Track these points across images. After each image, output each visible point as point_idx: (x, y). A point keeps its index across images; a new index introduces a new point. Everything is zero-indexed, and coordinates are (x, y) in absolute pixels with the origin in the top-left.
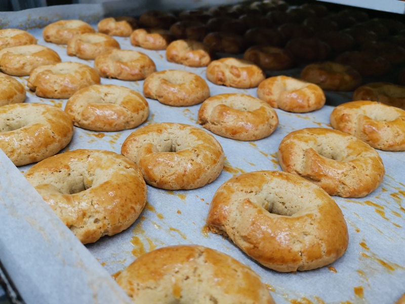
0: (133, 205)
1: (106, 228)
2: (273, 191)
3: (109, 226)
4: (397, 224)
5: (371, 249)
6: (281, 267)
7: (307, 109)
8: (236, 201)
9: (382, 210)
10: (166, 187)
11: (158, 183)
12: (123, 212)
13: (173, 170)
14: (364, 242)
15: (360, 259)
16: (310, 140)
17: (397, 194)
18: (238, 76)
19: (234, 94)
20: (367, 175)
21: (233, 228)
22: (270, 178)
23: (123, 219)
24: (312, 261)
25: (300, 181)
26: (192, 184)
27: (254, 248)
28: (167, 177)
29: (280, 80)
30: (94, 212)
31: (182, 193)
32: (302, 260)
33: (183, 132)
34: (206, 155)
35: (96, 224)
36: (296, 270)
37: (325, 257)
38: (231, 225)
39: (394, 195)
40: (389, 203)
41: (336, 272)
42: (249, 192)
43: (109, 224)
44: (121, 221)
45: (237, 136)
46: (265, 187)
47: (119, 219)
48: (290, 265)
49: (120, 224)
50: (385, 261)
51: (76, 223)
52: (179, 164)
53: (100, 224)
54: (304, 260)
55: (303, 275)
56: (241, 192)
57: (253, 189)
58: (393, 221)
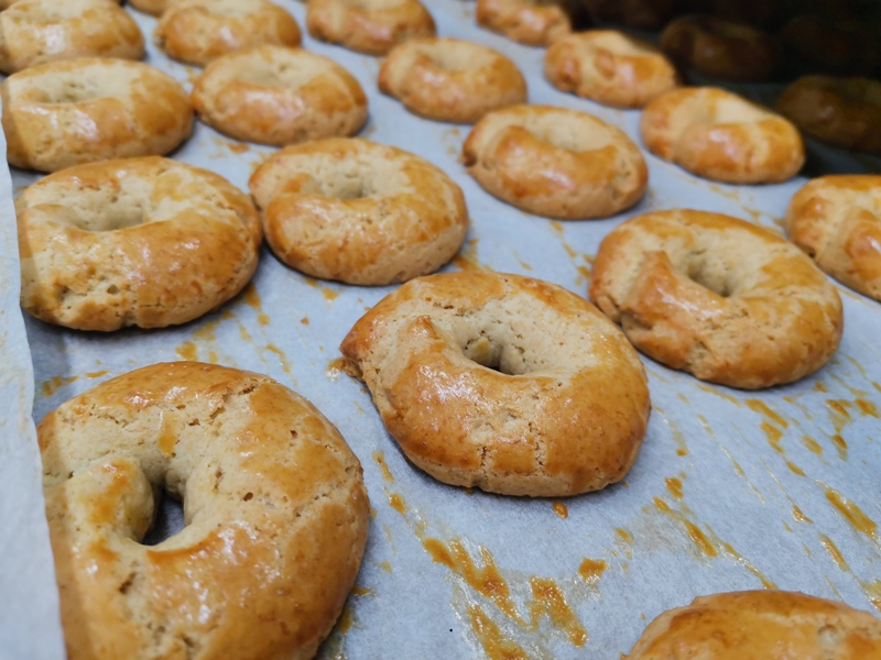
0: (200, 280)
1: (128, 308)
2: (505, 318)
3: (136, 306)
4: (799, 465)
5: (687, 499)
6: (438, 468)
7: (741, 175)
8: (404, 317)
9: (779, 427)
10: (303, 266)
11: (288, 256)
12: (170, 287)
13: (322, 234)
14: (681, 479)
15: (645, 510)
16: (676, 234)
17: (847, 404)
18: (609, 74)
19: (563, 110)
20: (771, 338)
21: (377, 371)
22: (510, 290)
23: (168, 300)
24: (507, 474)
25: (576, 310)
26: (356, 273)
27: (396, 418)
28: (307, 246)
29: (703, 96)
30: (110, 271)
31: (334, 287)
32: (482, 464)
33: (389, 164)
34: (404, 217)
35: (110, 295)
36: (468, 484)
37: (540, 474)
38: (374, 363)
39: (838, 405)
40: (809, 417)
41: (566, 515)
42: (443, 304)
43: (135, 302)
44: (163, 303)
45: (526, 201)
46: (491, 305)
47: (159, 299)
48: (454, 469)
49: (160, 309)
50: (704, 532)
51: (72, 284)
52: (337, 224)
53: (117, 297)
54: (486, 468)
55: (486, 501)
56: (425, 303)
57: (457, 303)
58: (790, 457)
